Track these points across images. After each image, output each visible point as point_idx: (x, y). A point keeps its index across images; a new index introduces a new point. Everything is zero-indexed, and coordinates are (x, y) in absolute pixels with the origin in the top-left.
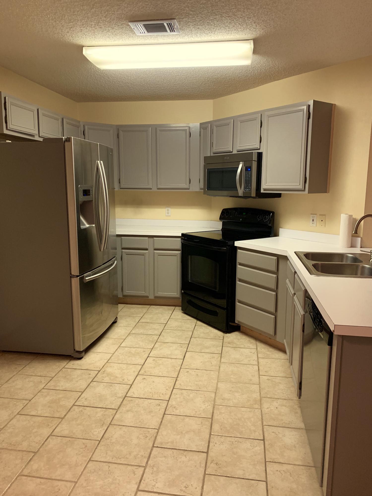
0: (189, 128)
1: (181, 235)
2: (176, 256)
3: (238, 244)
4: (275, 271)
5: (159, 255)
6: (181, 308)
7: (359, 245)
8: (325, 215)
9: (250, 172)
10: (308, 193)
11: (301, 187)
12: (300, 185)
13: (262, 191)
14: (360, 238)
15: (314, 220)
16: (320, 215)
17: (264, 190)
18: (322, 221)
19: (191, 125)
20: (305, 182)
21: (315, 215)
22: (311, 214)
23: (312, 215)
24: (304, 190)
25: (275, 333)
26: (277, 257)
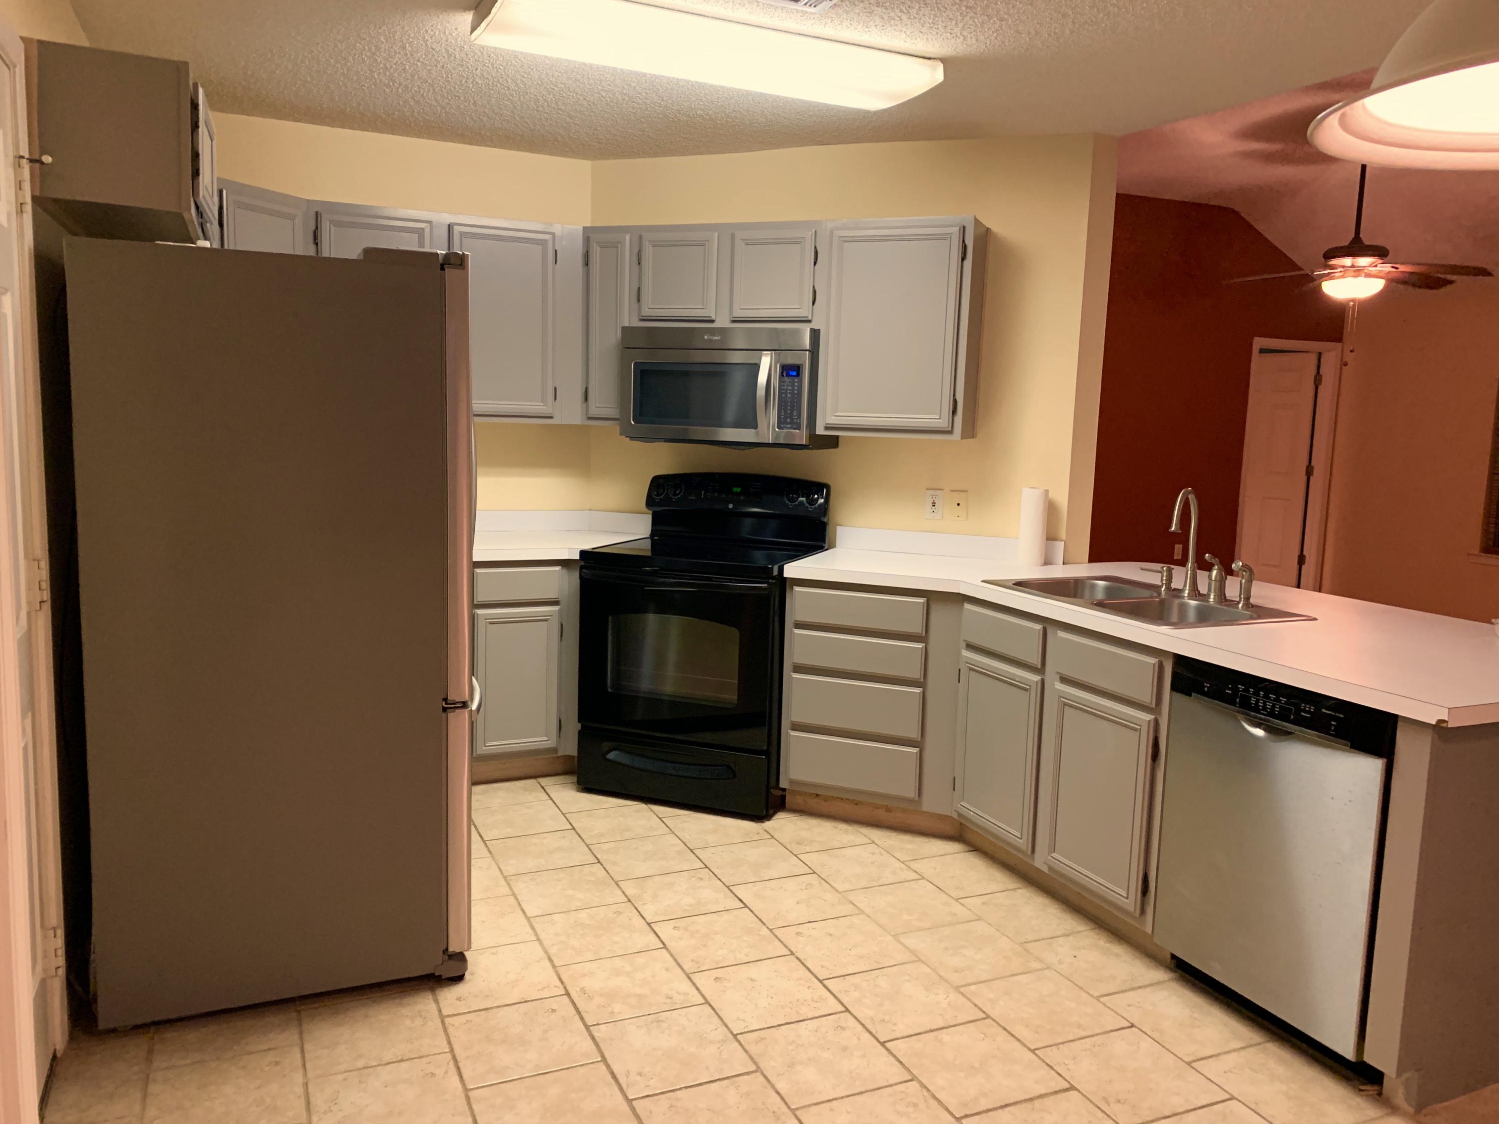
0: (553, 234)
1: (578, 558)
2: (546, 620)
3: (793, 570)
4: (922, 633)
5: (491, 623)
6: (574, 779)
7: (1060, 557)
8: (966, 491)
9: (796, 380)
10: (962, 439)
11: (943, 423)
12: (940, 419)
13: (820, 431)
14: (1063, 543)
15: (936, 505)
16: (951, 491)
17: (827, 428)
18: (958, 505)
19: (557, 229)
20: (954, 412)
21: (937, 492)
22: (927, 489)
23: (932, 492)
24: (950, 432)
25: (920, 794)
26: (926, 599)
